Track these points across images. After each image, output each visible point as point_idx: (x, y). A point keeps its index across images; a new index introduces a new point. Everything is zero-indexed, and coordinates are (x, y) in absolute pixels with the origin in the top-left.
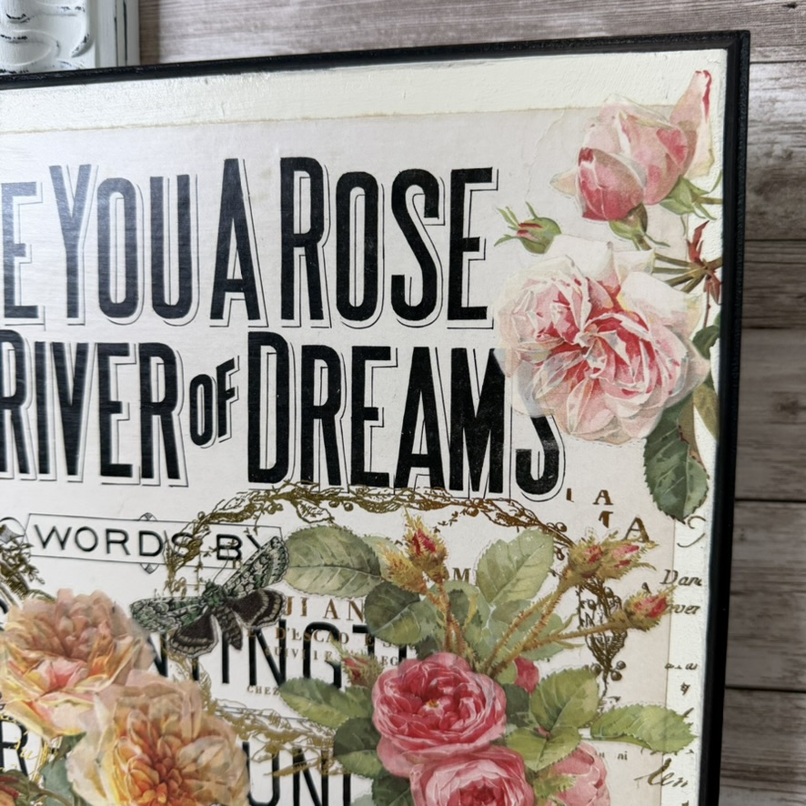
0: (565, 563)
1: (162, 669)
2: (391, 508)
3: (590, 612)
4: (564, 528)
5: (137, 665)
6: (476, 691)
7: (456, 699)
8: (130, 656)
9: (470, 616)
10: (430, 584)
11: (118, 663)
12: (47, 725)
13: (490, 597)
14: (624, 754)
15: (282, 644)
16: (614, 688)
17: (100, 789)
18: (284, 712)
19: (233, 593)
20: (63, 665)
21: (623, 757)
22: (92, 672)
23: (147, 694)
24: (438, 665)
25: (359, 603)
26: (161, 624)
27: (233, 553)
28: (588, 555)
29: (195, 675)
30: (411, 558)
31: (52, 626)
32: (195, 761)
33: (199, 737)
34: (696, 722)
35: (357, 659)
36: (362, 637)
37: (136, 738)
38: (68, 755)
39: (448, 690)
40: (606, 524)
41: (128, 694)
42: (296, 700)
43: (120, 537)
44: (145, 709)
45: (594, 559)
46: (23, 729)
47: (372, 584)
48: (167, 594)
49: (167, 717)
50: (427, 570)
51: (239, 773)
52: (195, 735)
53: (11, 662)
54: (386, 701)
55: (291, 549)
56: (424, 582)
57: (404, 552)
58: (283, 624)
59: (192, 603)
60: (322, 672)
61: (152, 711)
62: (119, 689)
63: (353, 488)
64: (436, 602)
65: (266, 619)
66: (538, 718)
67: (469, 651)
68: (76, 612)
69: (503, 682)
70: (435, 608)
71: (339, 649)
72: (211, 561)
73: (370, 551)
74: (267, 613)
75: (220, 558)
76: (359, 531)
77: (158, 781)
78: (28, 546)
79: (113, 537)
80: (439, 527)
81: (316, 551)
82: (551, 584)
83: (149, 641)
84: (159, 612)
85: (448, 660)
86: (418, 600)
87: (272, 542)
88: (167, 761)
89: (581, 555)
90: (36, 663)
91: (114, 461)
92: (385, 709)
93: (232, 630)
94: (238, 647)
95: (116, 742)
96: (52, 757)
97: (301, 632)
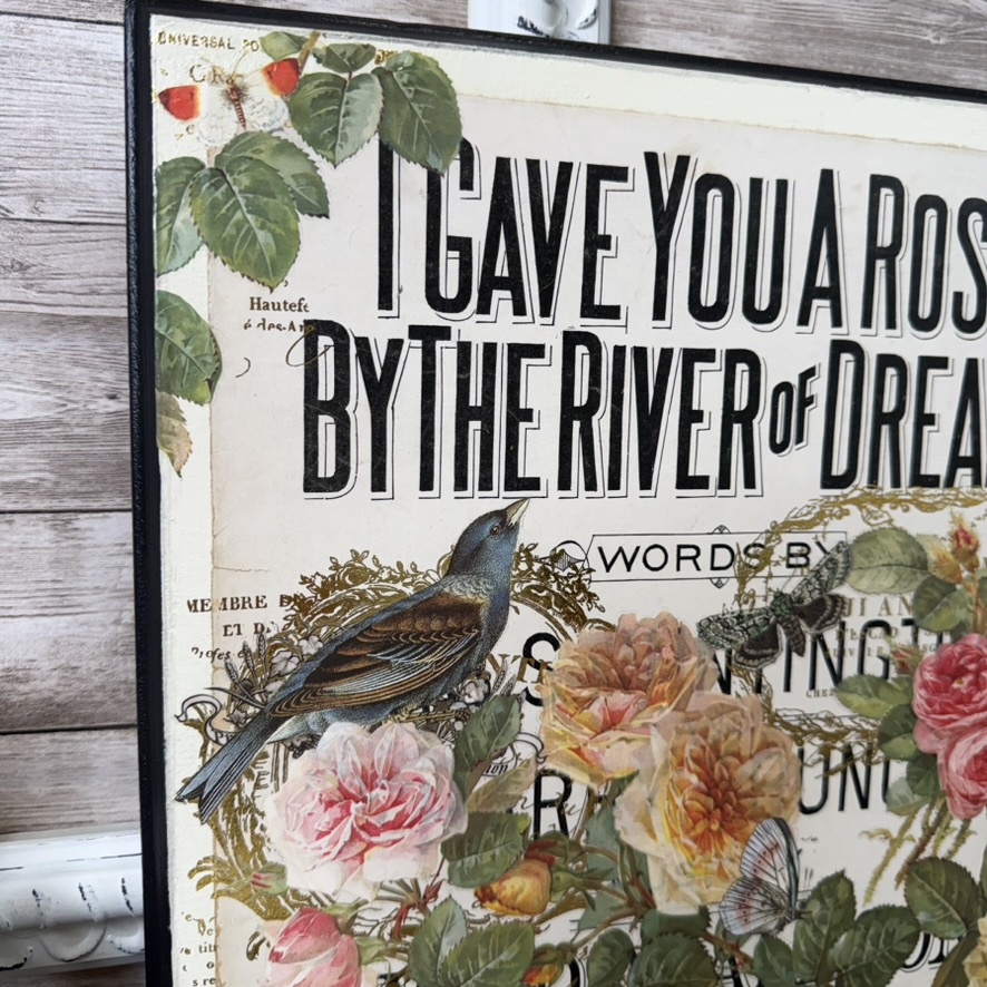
1: (726, 686)
2: (940, 506)
5: (700, 686)
8: (694, 677)
10: (965, 574)
11: (681, 687)
12: (595, 771)
15: (842, 645)
17: (650, 830)
18: (839, 711)
19: (800, 600)
20: (620, 699)
22: (651, 702)
23: (708, 716)
24: (966, 646)
25: (909, 598)
26: (727, 639)
27: (802, 561)
29: (758, 688)
30: (953, 552)
31: (610, 657)
33: (758, 751)
35: (904, 650)
36: (909, 630)
37: (692, 765)
38: (617, 800)
39: (972, 667)
41: (688, 720)
42: (851, 697)
43: (692, 552)
44: (704, 733)
47: (921, 578)
48: (736, 608)
49: (727, 737)
50: (963, 561)
51: (792, 782)
52: (754, 750)
53: (558, 706)
55: (855, 552)
56: (960, 572)
57: (947, 546)
58: (843, 625)
59: (760, 614)
60: (874, 667)
61: (712, 733)
62: (680, 715)
63: (912, 490)
64: (968, 589)
65: (829, 622)
68: (638, 638)
70: (967, 595)
71: (889, 642)
72: (782, 570)
73: (921, 548)
74: (829, 618)
75: (789, 566)
76: (913, 531)
77: (712, 807)
78: (590, 571)
79: (684, 552)
80: (976, 522)
81: (876, 552)
83: (715, 659)
84: (727, 627)
85: (974, 640)
86: (955, 590)
87: (838, 547)
88: (723, 785)
90: (590, 700)
91: (691, 473)
92: (923, 692)
93: (797, 637)
94: (801, 653)
95: (672, 774)
96: (599, 806)
97: (858, 631)
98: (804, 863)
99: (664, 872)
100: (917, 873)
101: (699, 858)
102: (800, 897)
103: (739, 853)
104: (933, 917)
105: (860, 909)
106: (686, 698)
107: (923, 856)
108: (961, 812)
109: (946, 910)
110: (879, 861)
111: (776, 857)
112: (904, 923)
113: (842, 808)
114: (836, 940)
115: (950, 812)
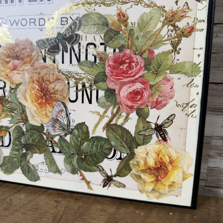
0: (164, 18)
1: (44, 60)
2: (112, 5)
3: (171, 33)
4: (164, 7)
5: (37, 60)
6: (136, 61)
7: (130, 63)
8: (36, 57)
9: (135, 37)
10: (123, 28)
11: (32, 60)
12: (11, 81)
13: (141, 31)
14: (180, 78)
15: (80, 50)
16: (177, 56)
17: (26, 100)
18: (80, 71)
19: (65, 35)
20: (16, 62)
21: (179, 79)
22: (25, 63)
23: (40, 69)
24: (125, 53)
25: (102, 36)
26: (44, 46)
28: (171, 15)
29: (54, 62)
30: (118, 20)
31: (14, 50)
32: (54, 89)
33: (55, 81)
34: (202, 66)
35: (101, 53)
36: (103, 47)
37: (37, 83)
38: (17, 90)
39: (128, 61)
40: (177, 5)
41: (35, 69)
42: (83, 67)
44: (39, 73)
45: (173, 16)
46: (5, 83)
47: (106, 29)
49: (46, 75)
50: (122, 23)
51: (66, 92)
52: (54, 80)
53: (2, 63)
54: (109, 66)
55: (82, 20)
56: (122, 27)
57: (116, 18)
58: (80, 44)
59: (53, 39)
60: (91, 58)
61: (42, 74)
62: (32, 68)
64: (125, 33)
65: (75, 43)
66: (154, 68)
67: (134, 48)
68: (20, 45)
69: (144, 57)
70: (125, 35)
71: (96, 50)
73: (106, 19)
74: (75, 41)
75: (62, 24)
76: (103, 13)
77: (43, 96)
79: (32, 21)
80: (127, 10)
81: (90, 20)
82: (160, 25)
83: (41, 52)
84: (44, 43)
85: (128, 51)
86: (120, 33)
87: (77, 18)
88: (45, 89)
89: (169, 15)
90: (9, 62)
92: (109, 68)
93: (65, 47)
94: (67, 52)
95: (31, 84)
96: (13, 91)
97: (85, 46)
98: (72, 117)
99: (31, 112)
100: (110, 128)
101: (40, 110)
102: (71, 127)
103: (51, 110)
104: (117, 144)
105: (91, 136)
106: (34, 63)
107: (112, 123)
108: (126, 111)
109: (122, 143)
110: (97, 122)
111: (63, 114)
112: (106, 144)
113: (83, 102)
114: (83, 143)
115: (121, 110)
